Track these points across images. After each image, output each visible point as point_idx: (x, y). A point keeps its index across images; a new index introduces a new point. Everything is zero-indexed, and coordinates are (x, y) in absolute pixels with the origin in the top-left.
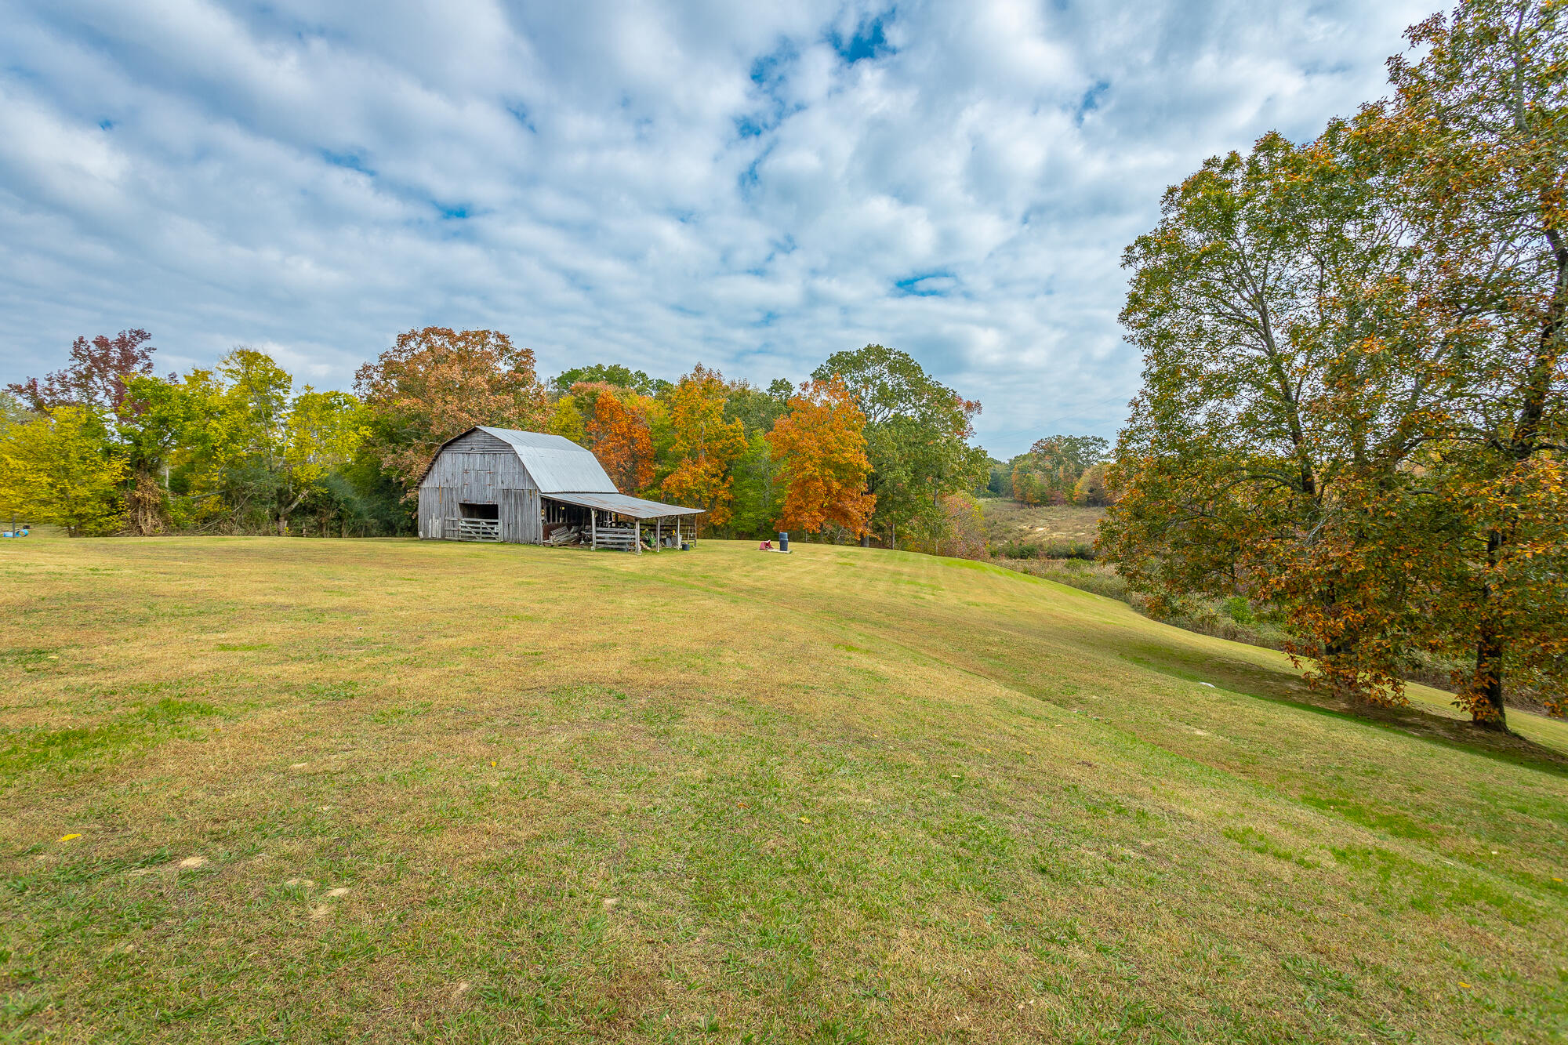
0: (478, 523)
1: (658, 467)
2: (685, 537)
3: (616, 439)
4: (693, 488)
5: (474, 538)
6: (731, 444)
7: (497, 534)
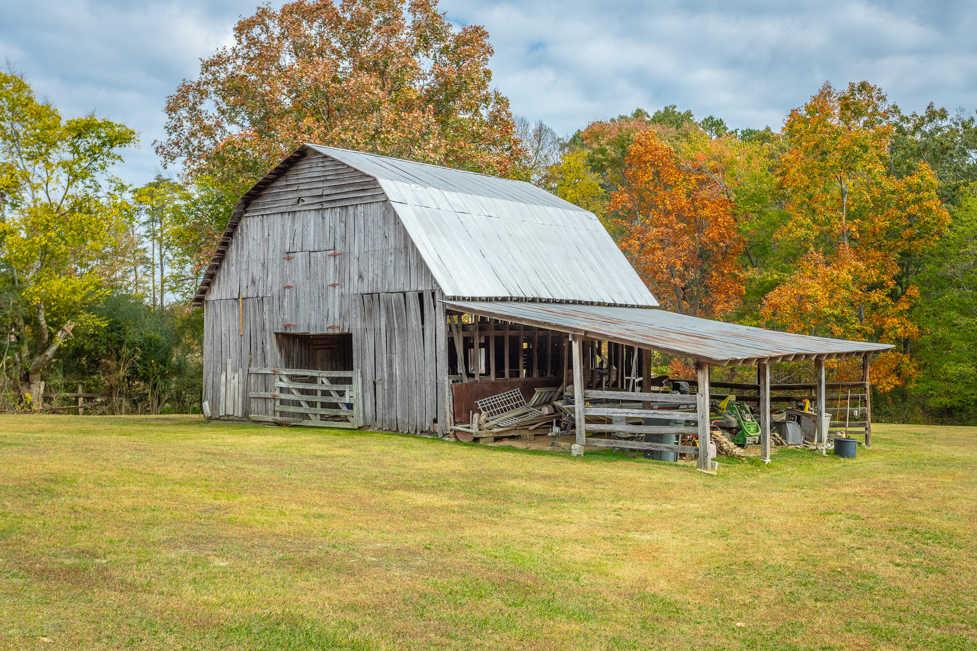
0: (313, 380)
1: (752, 273)
2: (839, 419)
3: (665, 221)
4: (828, 311)
5: (306, 416)
6: (910, 217)
7: (350, 406)
